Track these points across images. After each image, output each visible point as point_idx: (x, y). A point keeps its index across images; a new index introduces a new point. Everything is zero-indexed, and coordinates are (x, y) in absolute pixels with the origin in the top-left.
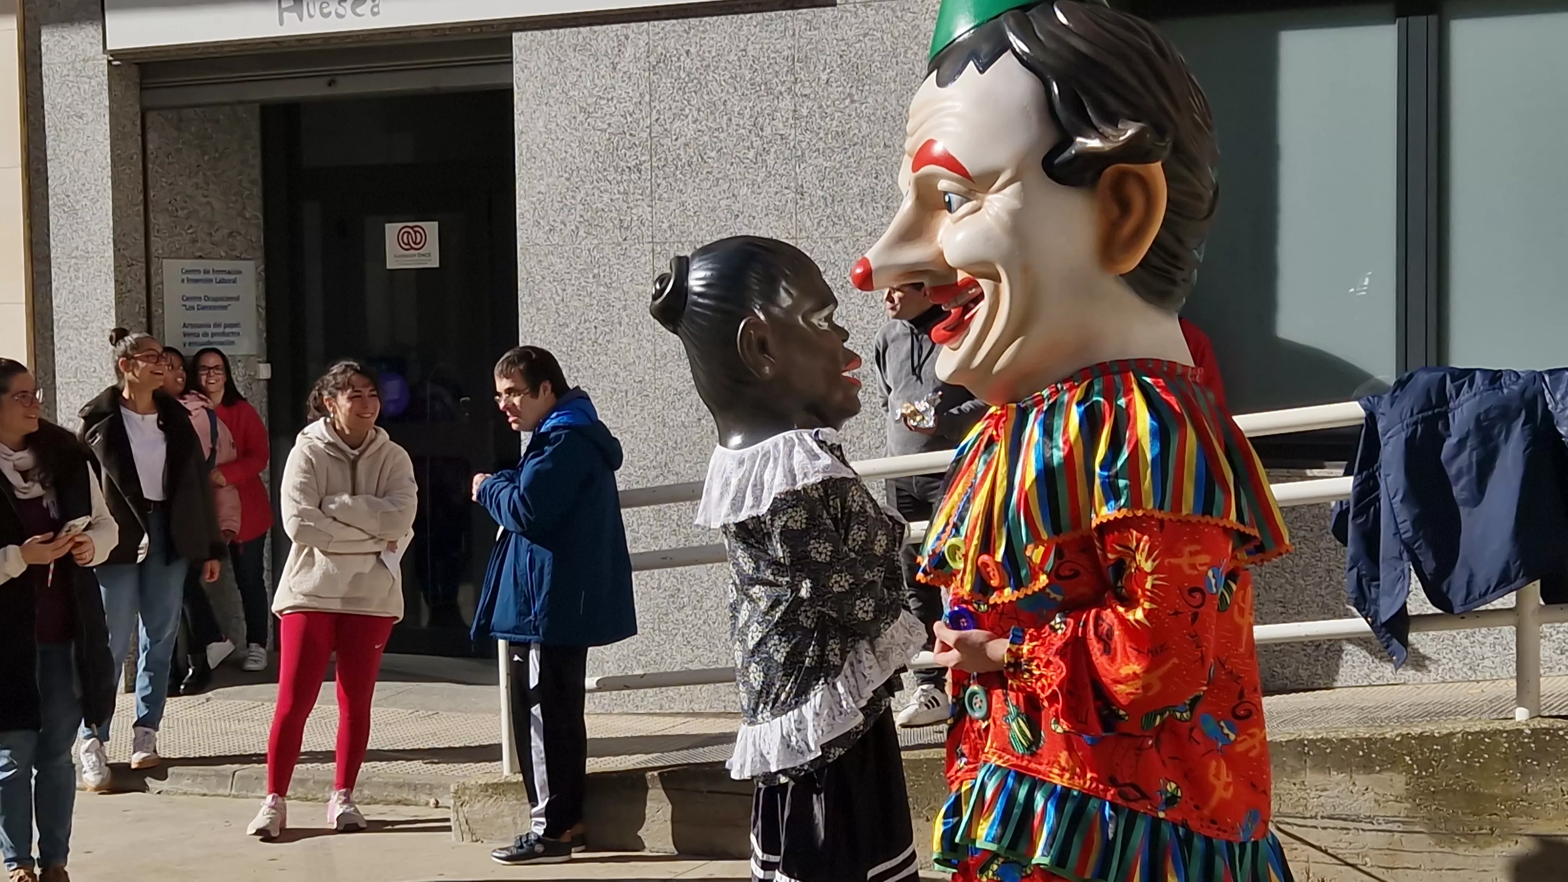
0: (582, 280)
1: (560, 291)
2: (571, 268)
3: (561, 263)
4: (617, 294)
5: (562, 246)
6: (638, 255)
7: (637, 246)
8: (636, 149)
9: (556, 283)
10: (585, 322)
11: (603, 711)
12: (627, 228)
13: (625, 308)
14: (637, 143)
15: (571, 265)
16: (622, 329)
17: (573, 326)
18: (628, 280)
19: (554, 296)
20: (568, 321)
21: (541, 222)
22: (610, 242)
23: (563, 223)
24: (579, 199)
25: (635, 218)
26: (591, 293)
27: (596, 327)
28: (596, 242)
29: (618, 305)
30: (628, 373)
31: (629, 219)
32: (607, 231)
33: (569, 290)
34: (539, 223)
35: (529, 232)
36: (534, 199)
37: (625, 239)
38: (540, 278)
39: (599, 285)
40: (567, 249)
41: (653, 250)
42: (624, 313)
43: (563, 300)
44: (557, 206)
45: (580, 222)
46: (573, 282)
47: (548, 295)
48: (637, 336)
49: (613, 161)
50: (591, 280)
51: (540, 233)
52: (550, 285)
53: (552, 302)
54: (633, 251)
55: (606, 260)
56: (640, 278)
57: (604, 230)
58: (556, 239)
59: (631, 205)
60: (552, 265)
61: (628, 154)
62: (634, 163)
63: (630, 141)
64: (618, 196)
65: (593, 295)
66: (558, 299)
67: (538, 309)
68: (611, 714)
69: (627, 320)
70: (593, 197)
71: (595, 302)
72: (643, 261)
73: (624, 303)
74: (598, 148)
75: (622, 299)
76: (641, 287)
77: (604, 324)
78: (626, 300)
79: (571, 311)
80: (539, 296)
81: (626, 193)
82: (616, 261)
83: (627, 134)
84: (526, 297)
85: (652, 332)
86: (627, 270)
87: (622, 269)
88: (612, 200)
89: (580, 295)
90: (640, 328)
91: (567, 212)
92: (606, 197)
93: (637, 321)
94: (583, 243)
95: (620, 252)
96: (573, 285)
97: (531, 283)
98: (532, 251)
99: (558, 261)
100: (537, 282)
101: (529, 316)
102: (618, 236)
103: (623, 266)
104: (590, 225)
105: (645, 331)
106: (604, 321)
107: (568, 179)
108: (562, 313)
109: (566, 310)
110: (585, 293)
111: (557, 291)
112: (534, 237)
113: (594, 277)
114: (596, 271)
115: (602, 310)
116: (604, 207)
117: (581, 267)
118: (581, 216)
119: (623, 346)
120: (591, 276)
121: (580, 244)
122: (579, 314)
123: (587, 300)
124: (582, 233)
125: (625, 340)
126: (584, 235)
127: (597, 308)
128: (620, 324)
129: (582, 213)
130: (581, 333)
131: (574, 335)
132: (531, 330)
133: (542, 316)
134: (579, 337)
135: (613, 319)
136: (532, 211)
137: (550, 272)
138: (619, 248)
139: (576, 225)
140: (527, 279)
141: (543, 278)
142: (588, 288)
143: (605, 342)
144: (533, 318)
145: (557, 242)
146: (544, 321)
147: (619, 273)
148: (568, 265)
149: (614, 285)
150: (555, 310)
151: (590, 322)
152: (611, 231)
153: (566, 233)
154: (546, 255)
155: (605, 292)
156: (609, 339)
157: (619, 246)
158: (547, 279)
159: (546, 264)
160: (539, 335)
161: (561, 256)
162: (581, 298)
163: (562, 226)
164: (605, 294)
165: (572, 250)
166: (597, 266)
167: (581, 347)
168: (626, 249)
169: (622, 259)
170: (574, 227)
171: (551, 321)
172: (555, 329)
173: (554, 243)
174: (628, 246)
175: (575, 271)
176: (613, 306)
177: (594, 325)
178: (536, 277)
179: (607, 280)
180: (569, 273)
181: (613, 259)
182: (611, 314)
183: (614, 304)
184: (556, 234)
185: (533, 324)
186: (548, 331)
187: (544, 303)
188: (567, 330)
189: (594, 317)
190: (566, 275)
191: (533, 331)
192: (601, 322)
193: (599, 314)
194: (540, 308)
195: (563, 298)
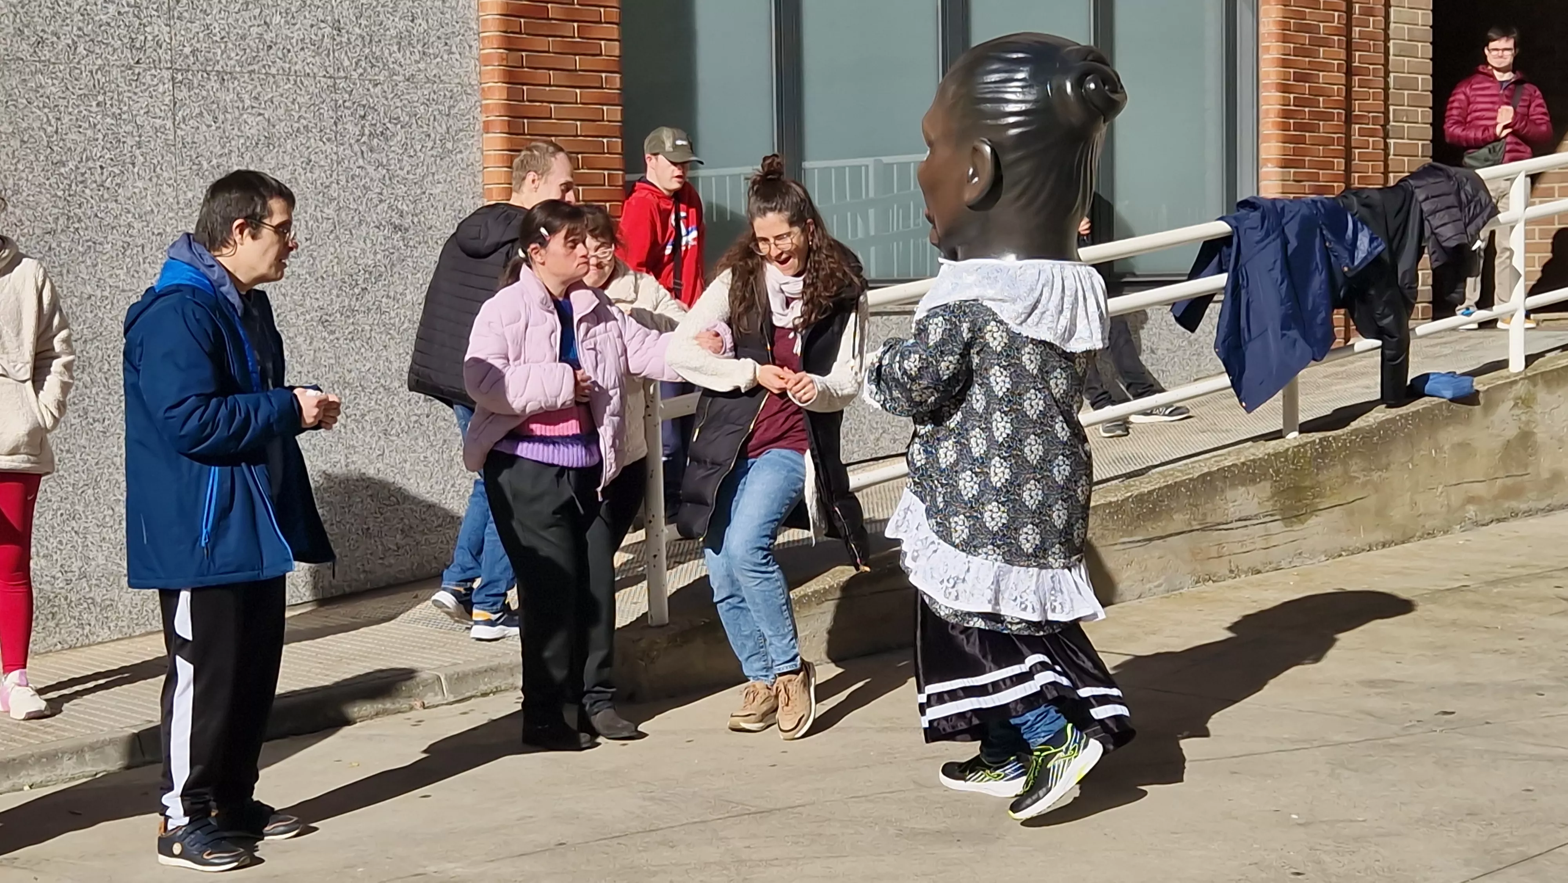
0: (82, 108)
1: (53, 121)
2: (68, 93)
3: (53, 85)
4: (129, 128)
5: (54, 63)
6: (155, 83)
7: (153, 71)
9: (46, 110)
10: (87, 160)
12: (140, 49)
13: (139, 145)
15: (67, 88)
16: (136, 170)
17: (71, 165)
18: (142, 112)
19: (45, 126)
20: (64, 158)
21: (26, 32)
22: (118, 63)
23: (55, 34)
24: (75, 6)
25: (150, 38)
26: (95, 125)
27: (101, 167)
28: (99, 62)
29: (130, 141)
31: (143, 38)
32: (115, 50)
33: (66, 119)
34: (23, 33)
35: (10, 44)
37: (138, 62)
38: (24, 101)
39: (105, 115)
41: (173, 78)
42: (138, 151)
43: (56, 132)
44: (46, 13)
45: (79, 36)
46: (70, 110)
47: (36, 125)
48: (155, 180)
50: (94, 109)
51: (25, 47)
52: (39, 112)
53: (42, 133)
54: (148, 77)
55: (113, 86)
56: (157, 110)
57: (110, 49)
58: (46, 53)
59: (145, 20)
60: (42, 87)
64: (127, 9)
65: (99, 127)
66: (49, 129)
67: (23, 141)
69: (141, 159)
71: (100, 136)
72: (161, 90)
73: (137, 139)
75: (135, 134)
76: (159, 122)
77: (112, 163)
78: (140, 136)
79: (69, 145)
80: (24, 125)
81: (137, 6)
82: (126, 88)
85: (173, 175)
86: (142, 100)
87: (135, 98)
88: (119, 13)
89: (80, 127)
90: (158, 169)
91: (59, 22)
93: (155, 161)
94: (83, 62)
95: (132, 77)
96: (70, 114)
97: (13, 108)
98: (13, 67)
99: (50, 81)
102: (128, 57)
103: (135, 94)
104: (92, 40)
105: (165, 174)
106: (112, 160)
108: (55, 148)
109: (61, 144)
110: (87, 125)
111: (48, 120)
112: (15, 49)
113: (98, 105)
114: (100, 98)
115: (109, 145)
116: (109, 20)
117: (81, 92)
118: (80, 29)
119: (136, 190)
120: (94, 104)
121: (79, 63)
122: (79, 150)
123: (89, 133)
124: (81, 50)
125: (140, 184)
126: (85, 52)
127: (102, 144)
128: (133, 164)
129: (81, 24)
130: (83, 174)
131: (73, 177)
132: (13, 168)
133: (29, 151)
134: (80, 179)
135: (124, 157)
136: (11, 16)
137: (38, 95)
138: (130, 72)
139: (73, 40)
140: (7, 102)
141: (29, 103)
142: (91, 119)
143: (114, 185)
144: (16, 153)
145: (48, 57)
146: (32, 157)
147: (131, 103)
148: (64, 89)
149: (124, 117)
150: (45, 144)
151: (94, 160)
152: (119, 51)
153: (60, 47)
154: (33, 74)
155: (112, 124)
156: (119, 181)
157: (130, 69)
158: (35, 104)
159: (33, 85)
160: (24, 175)
161: (53, 76)
162: (81, 130)
163: (55, 39)
164: (113, 127)
165: (68, 70)
166: (102, 91)
167: (83, 191)
168: (139, 74)
169: (134, 85)
170: (70, 42)
171: (42, 158)
172: (46, 168)
173: (43, 58)
174: (141, 71)
175: (73, 97)
176: (124, 142)
177: (98, 164)
178: (19, 100)
179: (115, 110)
180: (64, 98)
181: (123, 85)
182: (121, 151)
183: (124, 139)
184: (46, 48)
185: (16, 160)
186: (38, 169)
187: (32, 133)
188: (62, 170)
189: (99, 155)
190: (61, 100)
191: (16, 170)
192: (109, 161)
193: (106, 150)
194: (25, 139)
195: (57, 128)
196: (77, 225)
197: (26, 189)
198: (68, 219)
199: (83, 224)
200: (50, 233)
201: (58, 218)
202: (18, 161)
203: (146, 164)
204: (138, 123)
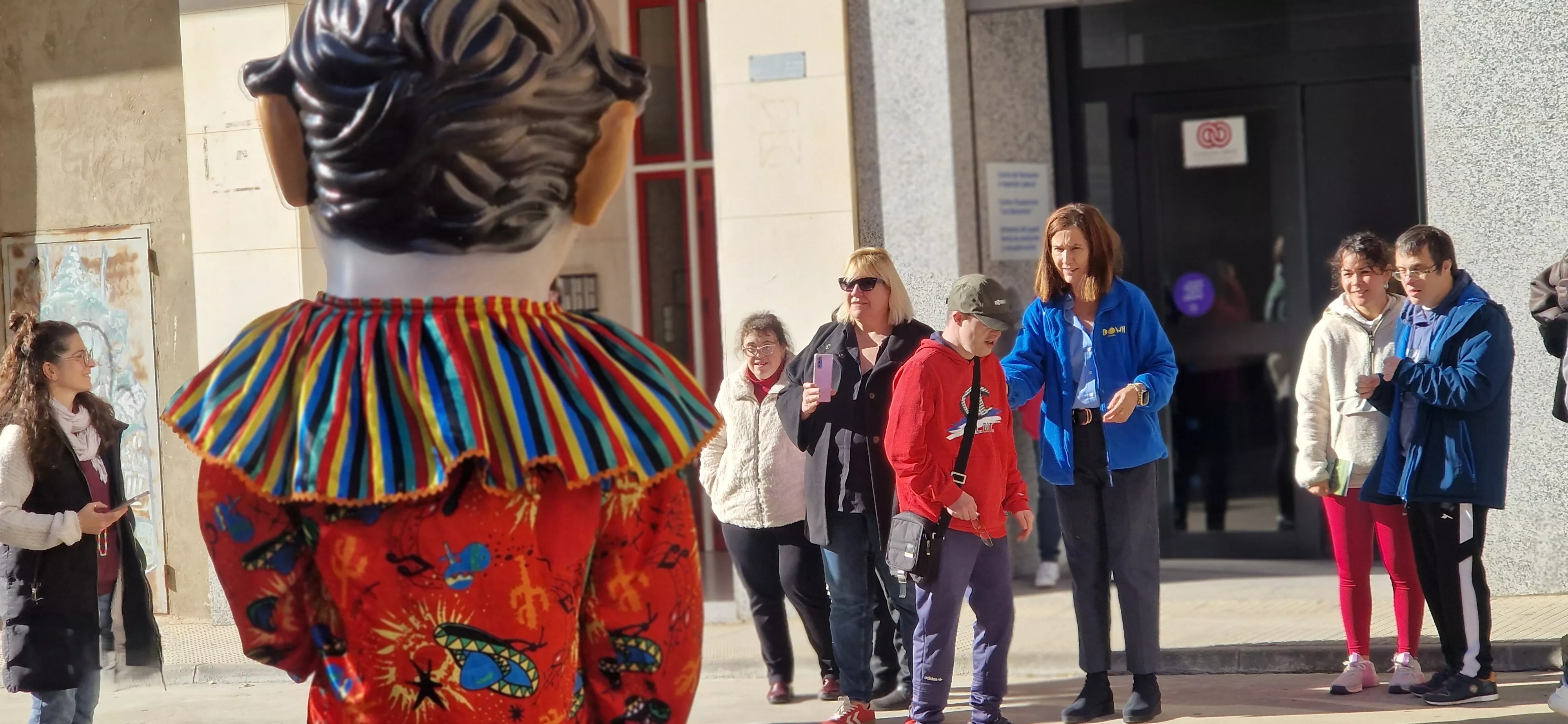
0: (1501, 160)
1: (1475, 174)
2: (1489, 149)
3: (1476, 144)
4: (1543, 173)
5: (1476, 127)
8: (1562, 28)
9: (1470, 165)
11: (1536, 592)
12: (1552, 107)
13: (1552, 185)
14: (1563, 21)
15: (1488, 146)
16: (1549, 207)
17: (1491, 207)
18: (1555, 158)
19: (1468, 178)
20: (1485, 202)
21: (1453, 104)
22: (1533, 121)
23: (1478, 104)
24: (1495, 79)
27: (1518, 207)
28: (1516, 121)
29: (1544, 183)
30: (1557, 251)
31: (1556, 97)
32: (1530, 110)
33: (1486, 171)
34: (1450, 106)
35: (1439, 116)
36: (1443, 83)
37: (1551, 118)
38: (1451, 160)
39: (1521, 164)
40: (1483, 130)
42: (1551, 191)
43: (1478, 182)
44: (1470, 87)
45: (1498, 103)
46: (1490, 162)
47: (1462, 177)
49: (1536, 40)
50: (1511, 160)
51: (1451, 117)
52: (1463, 168)
53: (1466, 184)
55: (1529, 140)
57: (1526, 110)
58: (1469, 120)
59: (1558, 83)
60: (1466, 147)
61: (1553, 33)
62: (1560, 41)
63: (1554, 20)
64: (1541, 75)
65: (1516, 174)
66: (1472, 180)
67: (1450, 192)
68: (1546, 594)
69: (1554, 198)
70: (1512, 78)
71: (1517, 182)
73: (1551, 181)
74: (1517, 29)
77: (1528, 203)
78: (1553, 179)
79: (1489, 191)
80: (1451, 179)
81: (1550, 71)
82: (1540, 140)
83: (1552, 13)
84: (1436, 180)
86: (1555, 148)
87: (1549, 147)
88: (1534, 79)
89: (1499, 176)
91: (1482, 94)
92: (1528, 77)
94: (1502, 123)
95: (1545, 130)
96: (1490, 166)
97: (1442, 166)
98: (1442, 134)
99: (1473, 142)
100: (1448, 164)
101: (1438, 199)
102: (1543, 114)
103: (1549, 144)
104: (1510, 105)
106: (1527, 200)
107: (1482, 61)
108: (1477, 195)
109: (1483, 191)
110: (1505, 173)
111: (1471, 173)
112: (1443, 120)
113: (1515, 156)
114: (1517, 151)
115: (1524, 189)
116: (1525, 87)
117: (1500, 148)
118: (1499, 97)
119: (1550, 224)
120: (1512, 156)
121: (1498, 124)
122: (1498, 194)
123: (1507, 180)
124: (1500, 114)
125: (1553, 218)
126: (1503, 115)
127: (1519, 188)
128: (1547, 202)
129: (1499, 93)
130: (1501, 214)
131: (1492, 216)
132: (1441, 213)
133: (1455, 199)
134: (1499, 218)
135: (1538, 197)
136: (1441, 94)
137: (1463, 154)
138: (1544, 126)
139: (1493, 106)
140: (1437, 162)
141: (1455, 161)
142: (1509, 168)
143: (1529, 221)
144: (1444, 201)
145: (1471, 123)
146: (1458, 204)
147: (1545, 151)
148: (1485, 146)
149: (1538, 164)
150: (1469, 192)
151: (1512, 202)
152: (1534, 110)
153: (1482, 114)
154: (1458, 137)
155: (1528, 171)
156: (1534, 218)
157: (1544, 124)
158: (1460, 162)
159: (1459, 146)
160: (1451, 218)
161: (1476, 137)
162: (1500, 178)
163: (1477, 108)
164: (1528, 173)
165: (1489, 131)
166: (1519, 145)
167: (1502, 228)
168: (1552, 127)
169: (1547, 137)
170: (1490, 109)
171: (1466, 203)
172: (1470, 211)
173: (1467, 125)
174: (1554, 125)
175: (1492, 152)
176: (1539, 185)
177: (1516, 204)
178: (1447, 160)
179: (1531, 159)
180: (1486, 154)
181: (1538, 137)
182: (1535, 193)
183: (1539, 182)
184: (1469, 116)
185: (1444, 207)
186: (1462, 213)
187: (1457, 185)
188: (1484, 212)
189: (1515, 197)
190: (1482, 156)
191: (1444, 214)
192: (1524, 201)
193: (1522, 193)
194: (1452, 190)
195: (1479, 179)
196: (1496, 255)
197: (1452, 229)
198: (1488, 251)
199: (1501, 254)
200: (1473, 262)
201: (1479, 251)
202: (1446, 208)
203: (1559, 201)
204: (1552, 167)
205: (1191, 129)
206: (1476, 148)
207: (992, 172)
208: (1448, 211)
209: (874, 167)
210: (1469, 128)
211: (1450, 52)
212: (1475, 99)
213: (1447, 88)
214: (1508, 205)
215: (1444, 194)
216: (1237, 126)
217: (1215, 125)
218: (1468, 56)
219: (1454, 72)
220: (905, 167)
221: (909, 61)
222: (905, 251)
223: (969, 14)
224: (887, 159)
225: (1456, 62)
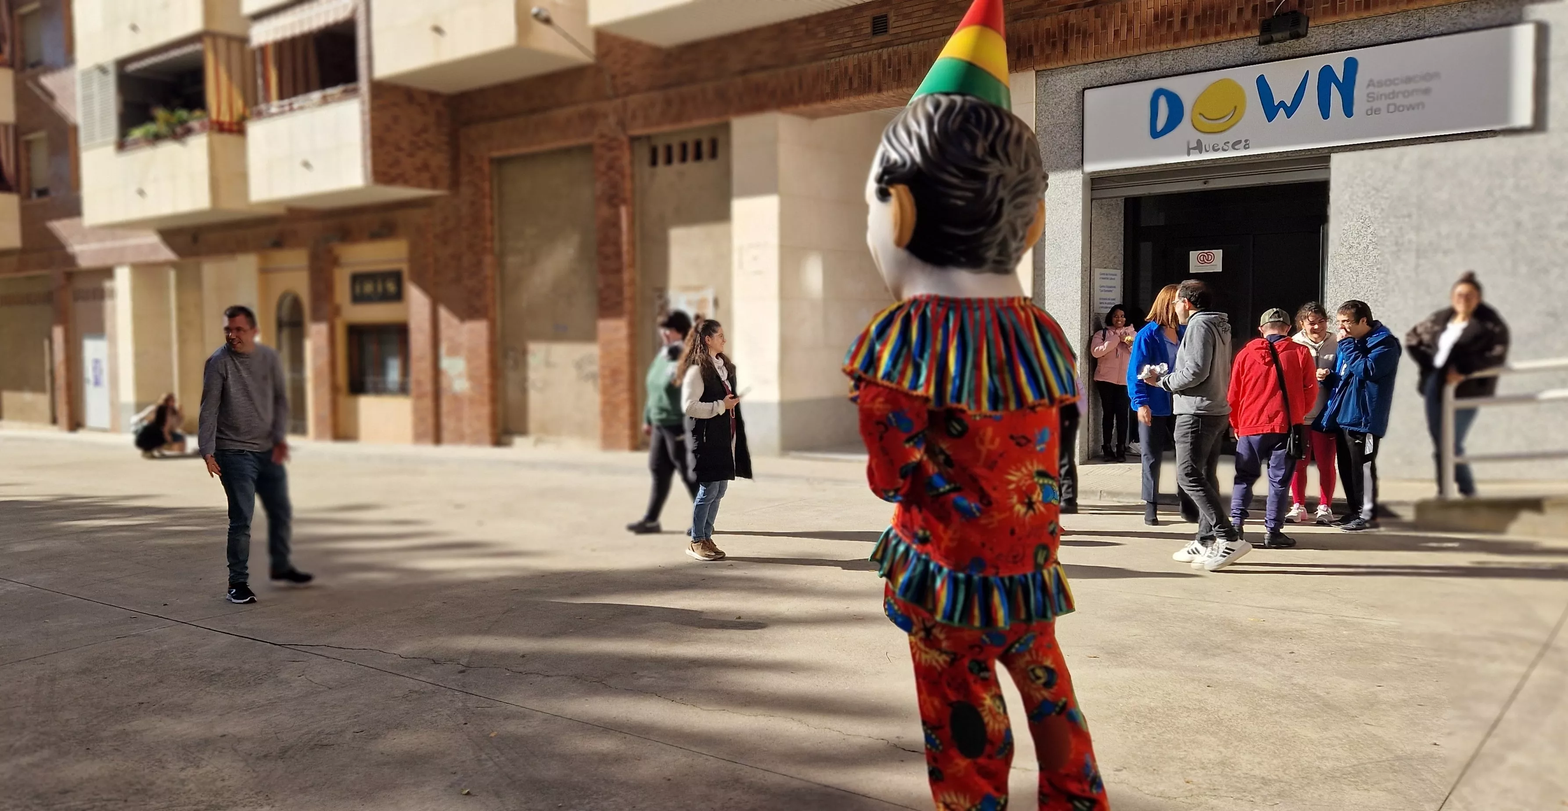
0: (1369, 271)
1: (1355, 277)
3: (1356, 263)
5: (1357, 255)
9: (1352, 273)
10: (1370, 291)
15: (1363, 264)
19: (1351, 279)
21: (1345, 243)
23: (1358, 243)
24: (1369, 232)
27: (1377, 294)
28: (1379, 252)
33: (1361, 276)
34: (1343, 244)
35: (1337, 249)
36: (1341, 233)
38: (1342, 270)
40: (1360, 256)
43: (1356, 281)
44: (1355, 235)
45: (1370, 243)
46: (1363, 272)
50: (1375, 271)
51: (1344, 249)
52: (1348, 274)
53: (1349, 282)
58: (1353, 251)
59: (1404, 233)
60: (1350, 264)
64: (1395, 230)
66: (1353, 280)
67: (1340, 285)
70: (1379, 231)
74: (1384, 207)
80: (1341, 279)
81: (1401, 228)
84: (1333, 279)
88: (1391, 232)
91: (1361, 238)
92: (1387, 231)
94: (1371, 253)
97: (1336, 273)
98: (1338, 257)
99: (1354, 262)
100: (1340, 272)
101: (1334, 289)
104: (1376, 244)
107: (1363, 223)
111: (1353, 277)
113: (1377, 269)
114: (1378, 266)
116: (1385, 235)
117: (1369, 265)
118: (1370, 240)
119: (1395, 302)
120: (1375, 269)
121: (1369, 253)
123: (1372, 280)
124: (1370, 248)
125: (1397, 299)
129: (1371, 238)
132: (1334, 296)
133: (1342, 289)
136: (1339, 239)
137: (1349, 267)
139: (1367, 244)
141: (1344, 271)
142: (1373, 275)
143: (1383, 300)
144: (1336, 290)
145: (1354, 253)
146: (1344, 291)
147: (1394, 267)
148: (1361, 264)
151: (1374, 291)
152: (1390, 246)
153: (1360, 248)
154: (1346, 259)
156: (1386, 299)
157: (1395, 254)
158: (1347, 271)
159: (1346, 264)
161: (1356, 259)
163: (1358, 245)
165: (1364, 257)
166: (1380, 263)
169: (1396, 260)
170: (1366, 246)
173: (1352, 253)
175: (1365, 267)
176: (1389, 283)
177: (1376, 292)
178: (1340, 270)
179: (1386, 270)
180: (1361, 268)
184: (1353, 249)
187: (1344, 282)
190: (1359, 268)
195: (1357, 279)
202: (1337, 293)
203: (1401, 291)
204: (1398, 275)
205: (1193, 255)
206: (1356, 265)
207: (1097, 272)
208: (1338, 295)
209: (1043, 270)
210: (1353, 255)
211: (1345, 218)
212: (1357, 241)
213: (1342, 235)
214: (1372, 292)
215: (1337, 286)
216: (1218, 254)
217: (1206, 253)
218: (1355, 220)
219: (1346, 228)
220: (1057, 269)
221: (1063, 221)
222: (1055, 307)
223: (1092, 200)
224: (1048, 265)
225: (1348, 223)
